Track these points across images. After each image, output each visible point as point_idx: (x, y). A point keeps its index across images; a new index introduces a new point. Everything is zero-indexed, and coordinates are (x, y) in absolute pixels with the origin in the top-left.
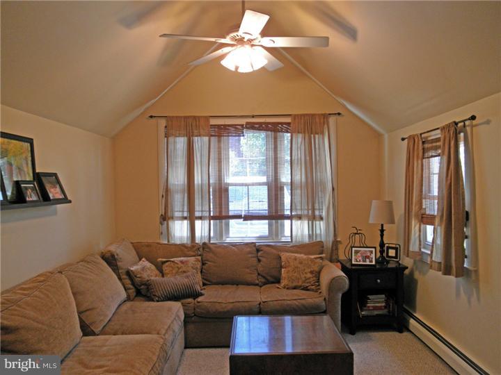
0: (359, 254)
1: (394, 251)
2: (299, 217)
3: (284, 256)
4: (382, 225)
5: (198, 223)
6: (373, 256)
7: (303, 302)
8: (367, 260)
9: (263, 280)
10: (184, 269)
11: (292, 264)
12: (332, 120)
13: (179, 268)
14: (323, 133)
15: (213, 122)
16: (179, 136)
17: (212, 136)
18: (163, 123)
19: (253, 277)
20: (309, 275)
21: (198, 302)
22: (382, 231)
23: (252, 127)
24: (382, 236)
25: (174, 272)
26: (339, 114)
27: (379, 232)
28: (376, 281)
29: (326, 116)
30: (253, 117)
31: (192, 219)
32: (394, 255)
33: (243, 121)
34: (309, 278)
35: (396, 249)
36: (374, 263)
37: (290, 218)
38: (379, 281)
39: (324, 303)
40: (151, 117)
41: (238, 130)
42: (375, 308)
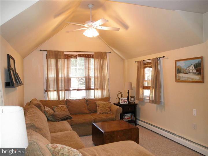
0: (122, 101)
1: (133, 99)
2: (97, 89)
3: (98, 103)
4: (128, 90)
5: (60, 92)
6: (127, 101)
7: (108, 117)
8: (125, 102)
9: (90, 112)
10: (63, 109)
11: (101, 105)
12: (108, 54)
13: (61, 109)
14: (105, 59)
15: (66, 53)
16: (52, 58)
17: (65, 59)
18: (45, 53)
19: (87, 111)
20: (108, 108)
22: (128, 93)
23: (80, 56)
24: (128, 94)
26: (110, 52)
27: (127, 93)
28: (128, 109)
29: (106, 53)
30: (80, 52)
32: (133, 100)
33: (77, 54)
34: (108, 110)
35: (134, 98)
36: (127, 103)
38: (129, 109)
39: (115, 117)
40: (41, 50)
41: (75, 57)
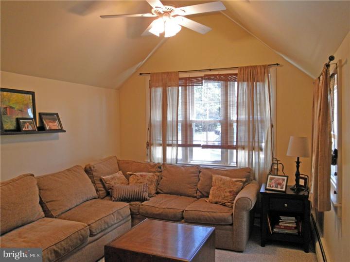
0: (273, 181)
1: (303, 181)
2: (243, 148)
3: (215, 177)
4: (298, 158)
5: (169, 149)
6: (285, 183)
7: (214, 214)
8: (279, 186)
10: (141, 180)
11: (217, 184)
12: (272, 70)
13: (138, 180)
14: (264, 81)
15: (182, 75)
16: (158, 87)
17: (180, 86)
18: (148, 78)
20: (228, 194)
21: (142, 205)
22: (298, 163)
23: (209, 78)
24: (298, 167)
25: (134, 182)
26: (278, 64)
27: (296, 164)
29: (266, 68)
30: (210, 70)
31: (164, 145)
32: (303, 184)
33: (202, 74)
34: (227, 196)
35: (305, 179)
36: (284, 190)
37: (236, 148)
38: (286, 205)
40: (141, 74)
41: (199, 81)
42: (286, 228)
